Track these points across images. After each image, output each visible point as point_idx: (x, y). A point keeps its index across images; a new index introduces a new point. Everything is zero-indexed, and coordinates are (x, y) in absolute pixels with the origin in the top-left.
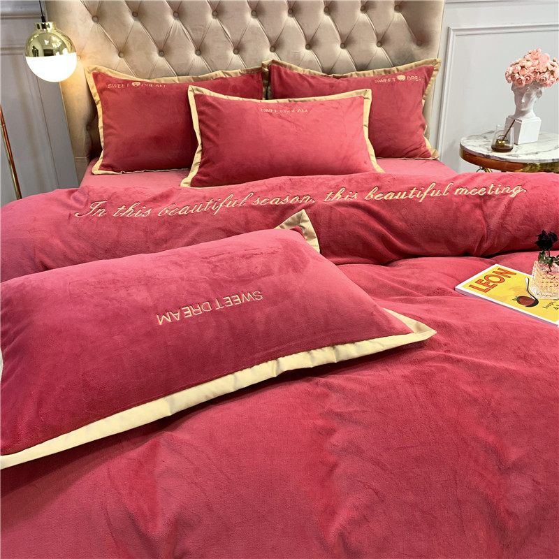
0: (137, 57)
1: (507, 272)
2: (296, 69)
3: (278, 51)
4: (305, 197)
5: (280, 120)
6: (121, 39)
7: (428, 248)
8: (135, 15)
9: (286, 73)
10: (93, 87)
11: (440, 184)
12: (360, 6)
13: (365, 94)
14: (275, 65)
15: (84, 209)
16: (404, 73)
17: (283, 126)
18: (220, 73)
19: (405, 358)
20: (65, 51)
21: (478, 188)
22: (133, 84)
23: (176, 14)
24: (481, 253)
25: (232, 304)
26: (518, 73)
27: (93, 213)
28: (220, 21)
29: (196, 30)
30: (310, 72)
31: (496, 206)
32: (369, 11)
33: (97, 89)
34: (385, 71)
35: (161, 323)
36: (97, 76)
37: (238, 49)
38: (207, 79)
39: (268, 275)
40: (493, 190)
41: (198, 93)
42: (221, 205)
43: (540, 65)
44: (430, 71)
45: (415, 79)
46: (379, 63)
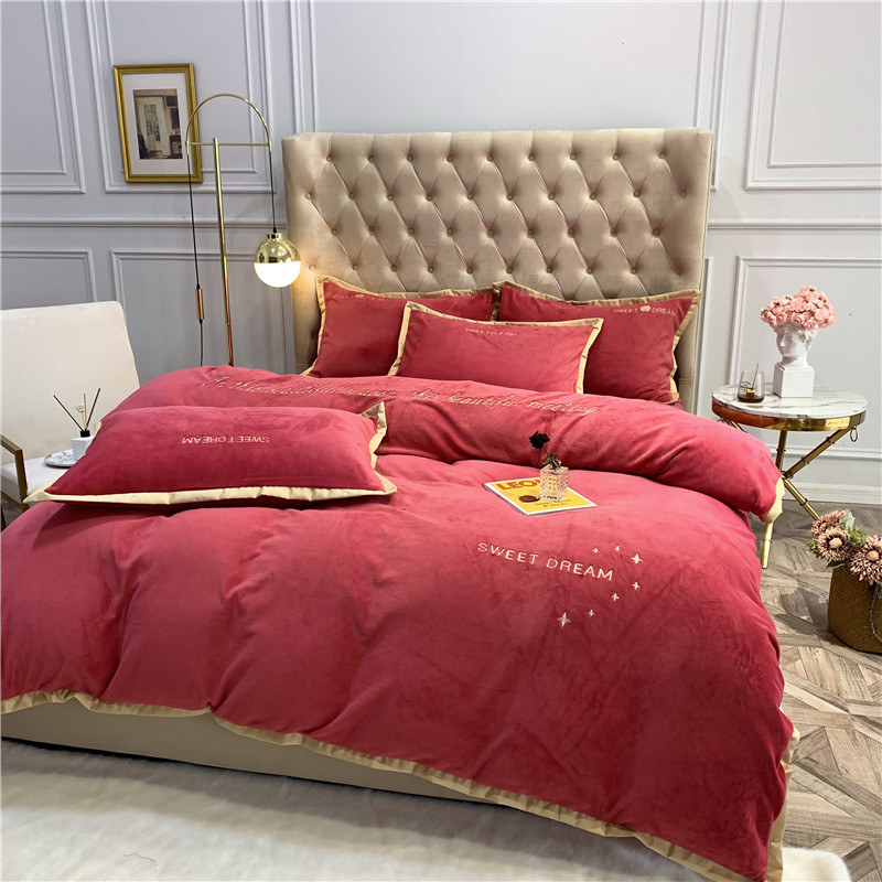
0: (368, 270)
2: (531, 293)
4: (392, 393)
5: (482, 341)
6: (355, 252)
8: (372, 230)
9: (518, 296)
10: (321, 296)
13: (595, 324)
14: (508, 287)
16: (650, 303)
17: (482, 347)
18: (449, 292)
21: (555, 405)
22: (357, 296)
23: (411, 231)
25: (242, 441)
26: (771, 310)
29: (429, 247)
30: (547, 297)
31: (563, 422)
32: (620, 235)
33: (325, 299)
35: (184, 443)
36: (327, 286)
38: (434, 296)
39: (284, 429)
40: (569, 407)
41: (414, 308)
42: (317, 391)
43: (797, 304)
44: (685, 305)
45: (663, 311)
46: (632, 292)
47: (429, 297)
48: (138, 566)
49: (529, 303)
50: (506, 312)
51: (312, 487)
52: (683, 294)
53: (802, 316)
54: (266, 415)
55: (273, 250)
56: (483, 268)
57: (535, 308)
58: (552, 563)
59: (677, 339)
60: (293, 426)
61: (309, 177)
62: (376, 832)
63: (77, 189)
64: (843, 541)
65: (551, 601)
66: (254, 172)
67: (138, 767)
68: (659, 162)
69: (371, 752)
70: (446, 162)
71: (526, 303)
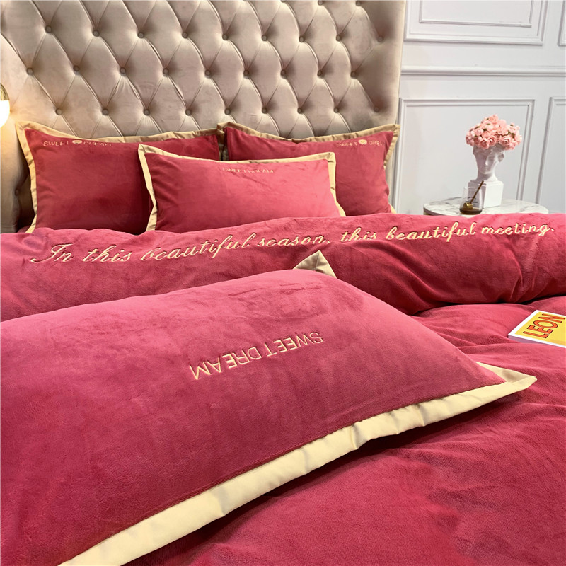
0: (77, 114)
1: (554, 317)
2: (253, 133)
3: (232, 113)
4: (317, 238)
5: (246, 180)
6: (59, 94)
7: (463, 293)
8: (77, 69)
9: (243, 135)
10: (25, 145)
11: (463, 223)
12: (317, 70)
13: (328, 158)
14: (231, 128)
15: (43, 253)
16: (365, 137)
17: (250, 185)
18: (171, 135)
19: (506, 414)
21: (504, 228)
22: (74, 142)
23: (123, 71)
24: (517, 299)
25: (286, 350)
26: (481, 136)
27: (56, 257)
28: (172, 79)
29: (145, 87)
30: (267, 136)
31: (527, 245)
32: (326, 76)
33: (30, 147)
34: (345, 137)
35: (196, 377)
36: (30, 133)
37: (191, 109)
38: (157, 139)
39: (321, 313)
40: (519, 229)
41: (149, 152)
42: (220, 247)
45: (377, 142)
46: (337, 129)
50: (236, 151)
52: (385, 128)
68: (358, 10)
71: (254, 142)
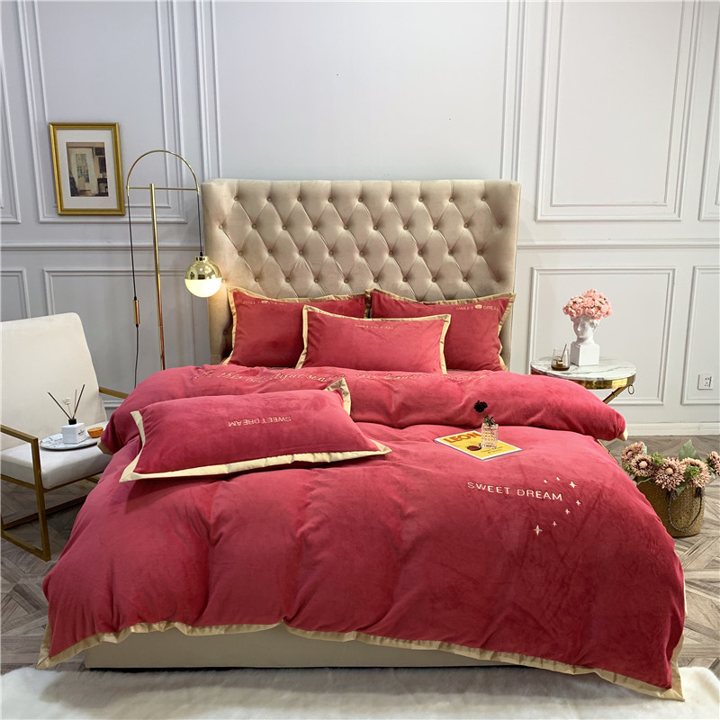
0: (268, 282)
1: (476, 435)
2: (394, 296)
5: (369, 334)
6: (258, 269)
8: (270, 251)
9: (384, 299)
10: (232, 302)
12: (448, 250)
13: (445, 318)
14: (376, 293)
16: (480, 302)
17: (371, 338)
18: (332, 297)
20: (213, 276)
22: (263, 302)
23: (301, 253)
25: (272, 421)
26: (571, 307)
28: (335, 258)
29: (316, 264)
30: (404, 299)
32: (455, 255)
33: (235, 304)
34: (467, 301)
35: (230, 426)
36: (237, 295)
37: (348, 279)
38: (321, 301)
39: (298, 410)
41: (311, 310)
43: (588, 302)
44: (505, 303)
45: (491, 307)
46: (464, 295)
47: (317, 301)
48: (220, 520)
49: (393, 303)
50: (377, 311)
51: (329, 452)
52: (502, 296)
53: (593, 310)
54: (280, 400)
55: (201, 270)
56: (357, 279)
57: (399, 308)
58: (521, 493)
59: (500, 327)
60: (303, 407)
61: (222, 212)
62: (410, 697)
63: (14, 220)
64: (648, 463)
65: (527, 518)
66: (170, 208)
67: (210, 676)
68: (482, 204)
69: (411, 637)
70: (327, 202)
71: (391, 305)
